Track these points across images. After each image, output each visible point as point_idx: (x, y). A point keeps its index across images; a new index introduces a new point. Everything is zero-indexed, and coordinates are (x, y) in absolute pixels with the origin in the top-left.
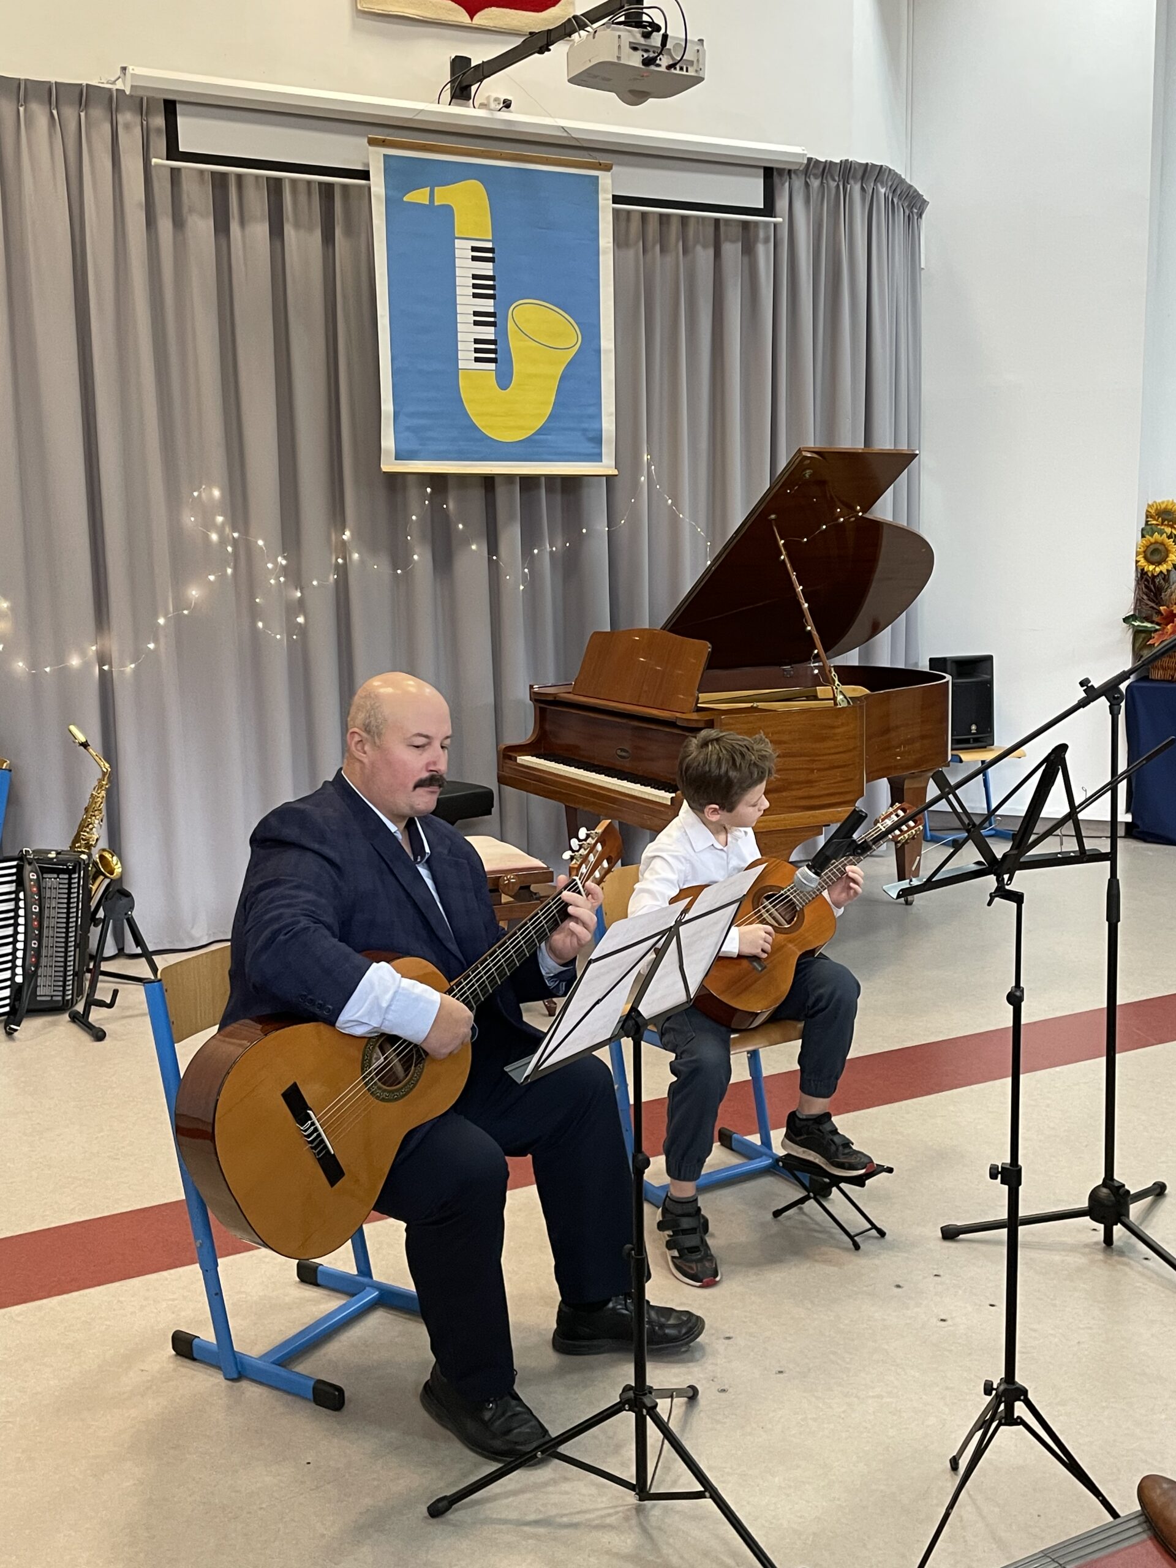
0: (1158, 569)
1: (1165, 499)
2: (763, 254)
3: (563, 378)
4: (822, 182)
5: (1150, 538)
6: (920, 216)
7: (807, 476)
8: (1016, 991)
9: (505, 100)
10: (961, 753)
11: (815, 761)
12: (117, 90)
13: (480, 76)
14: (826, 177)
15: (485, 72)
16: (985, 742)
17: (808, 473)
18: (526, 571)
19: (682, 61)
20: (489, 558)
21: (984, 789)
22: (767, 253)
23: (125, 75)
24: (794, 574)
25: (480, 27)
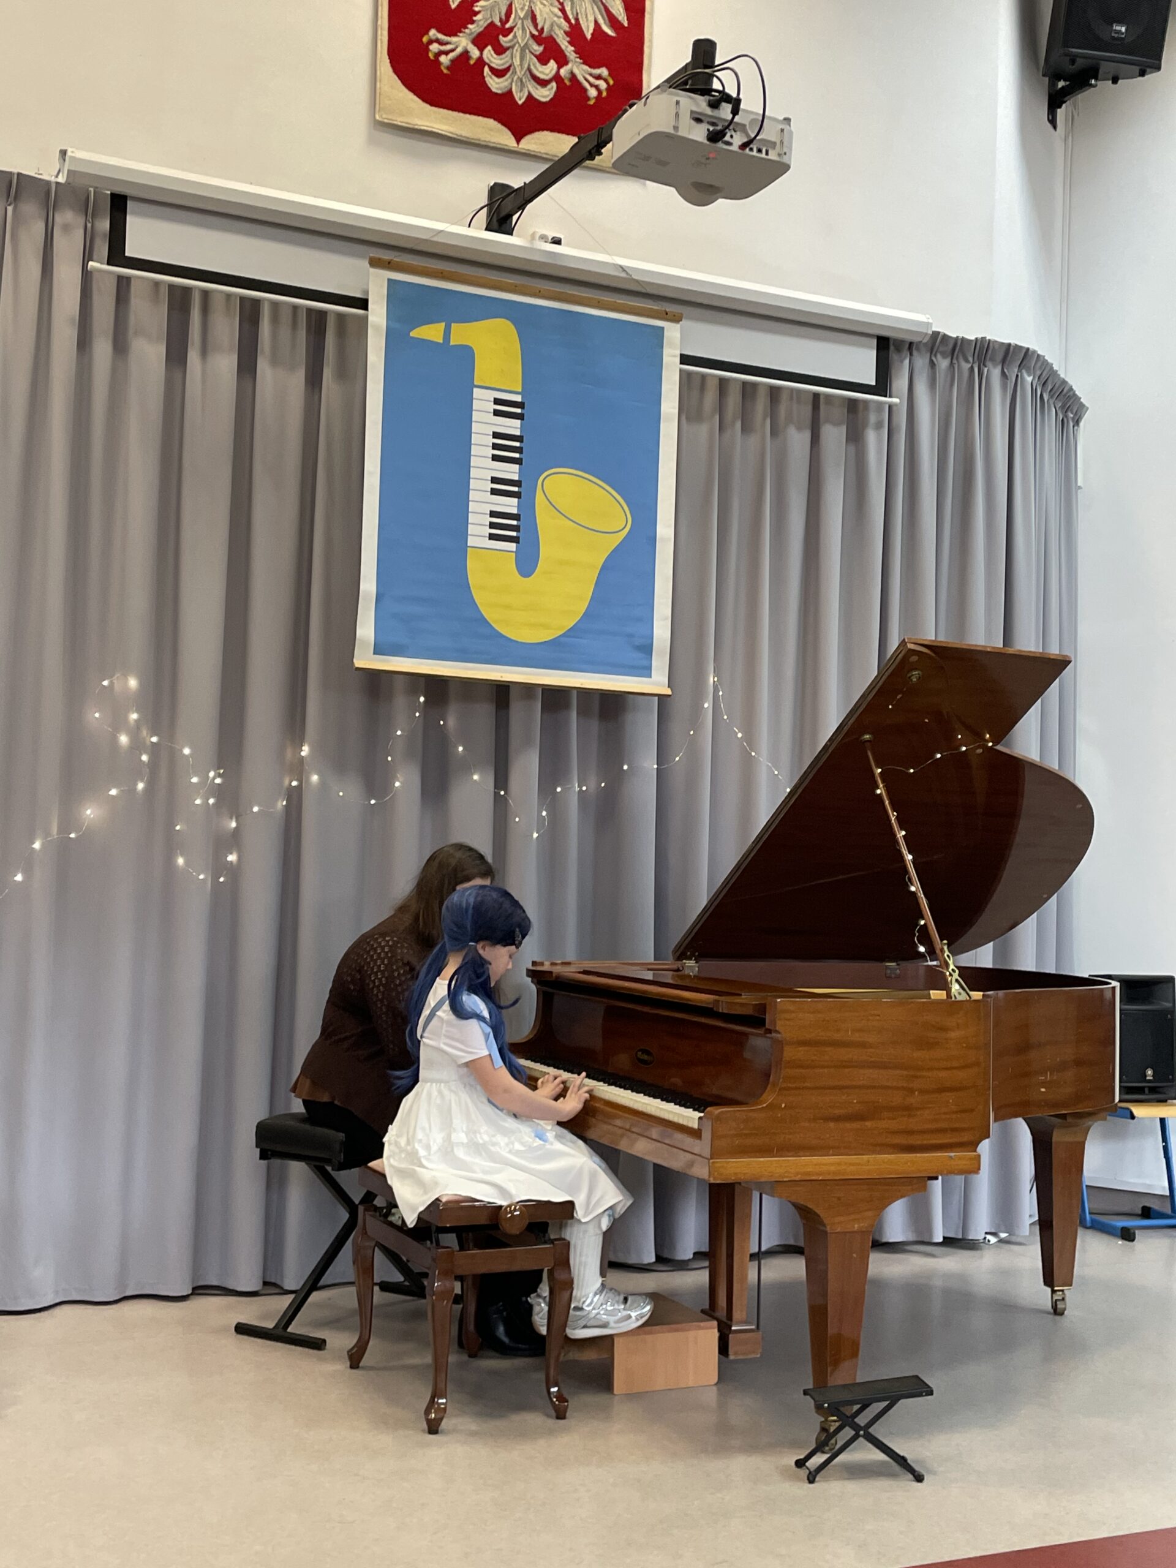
2: (874, 442)
3: (604, 568)
4: (951, 362)
6: (1077, 423)
7: (915, 681)
9: (553, 238)
10: (1133, 1106)
11: (917, 1077)
12: (57, 183)
13: (520, 201)
14: (957, 355)
15: (527, 195)
16: (1165, 1093)
17: (915, 675)
18: (544, 813)
19: (759, 140)
20: (495, 792)
21: (1164, 1160)
22: (880, 441)
23: (64, 160)
24: (894, 815)
25: (528, 152)
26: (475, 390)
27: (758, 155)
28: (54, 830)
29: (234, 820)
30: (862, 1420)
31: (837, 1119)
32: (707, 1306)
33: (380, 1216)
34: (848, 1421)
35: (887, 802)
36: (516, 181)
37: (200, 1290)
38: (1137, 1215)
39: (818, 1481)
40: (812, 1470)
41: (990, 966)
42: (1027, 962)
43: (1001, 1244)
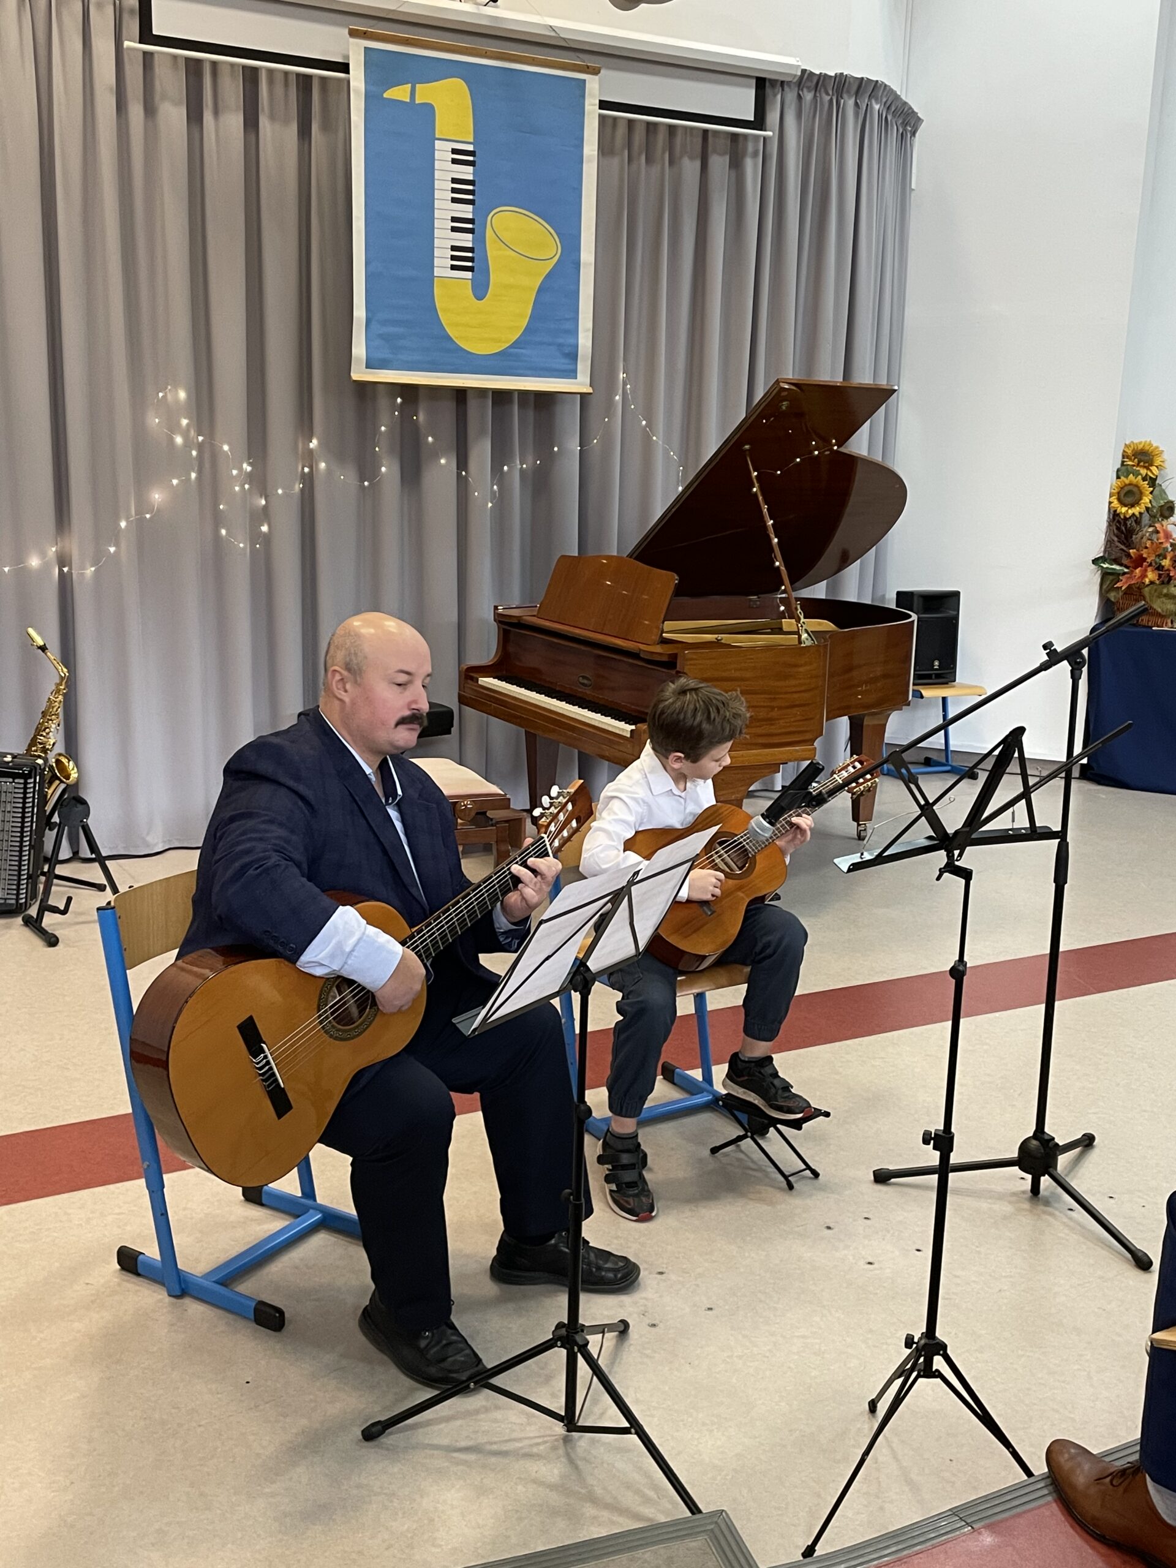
0: (1130, 512)
1: (1143, 440)
2: (751, 168)
3: (541, 290)
4: (815, 96)
5: (1125, 479)
6: (914, 134)
7: (784, 408)
8: (959, 966)
10: (923, 689)
14: (820, 90)
16: (948, 679)
17: (785, 405)
18: (495, 487)
20: (458, 473)
22: (755, 165)
24: (765, 508)
26: (436, 142)
28: (134, 512)
29: (264, 499)
35: (760, 497)
38: (921, 764)
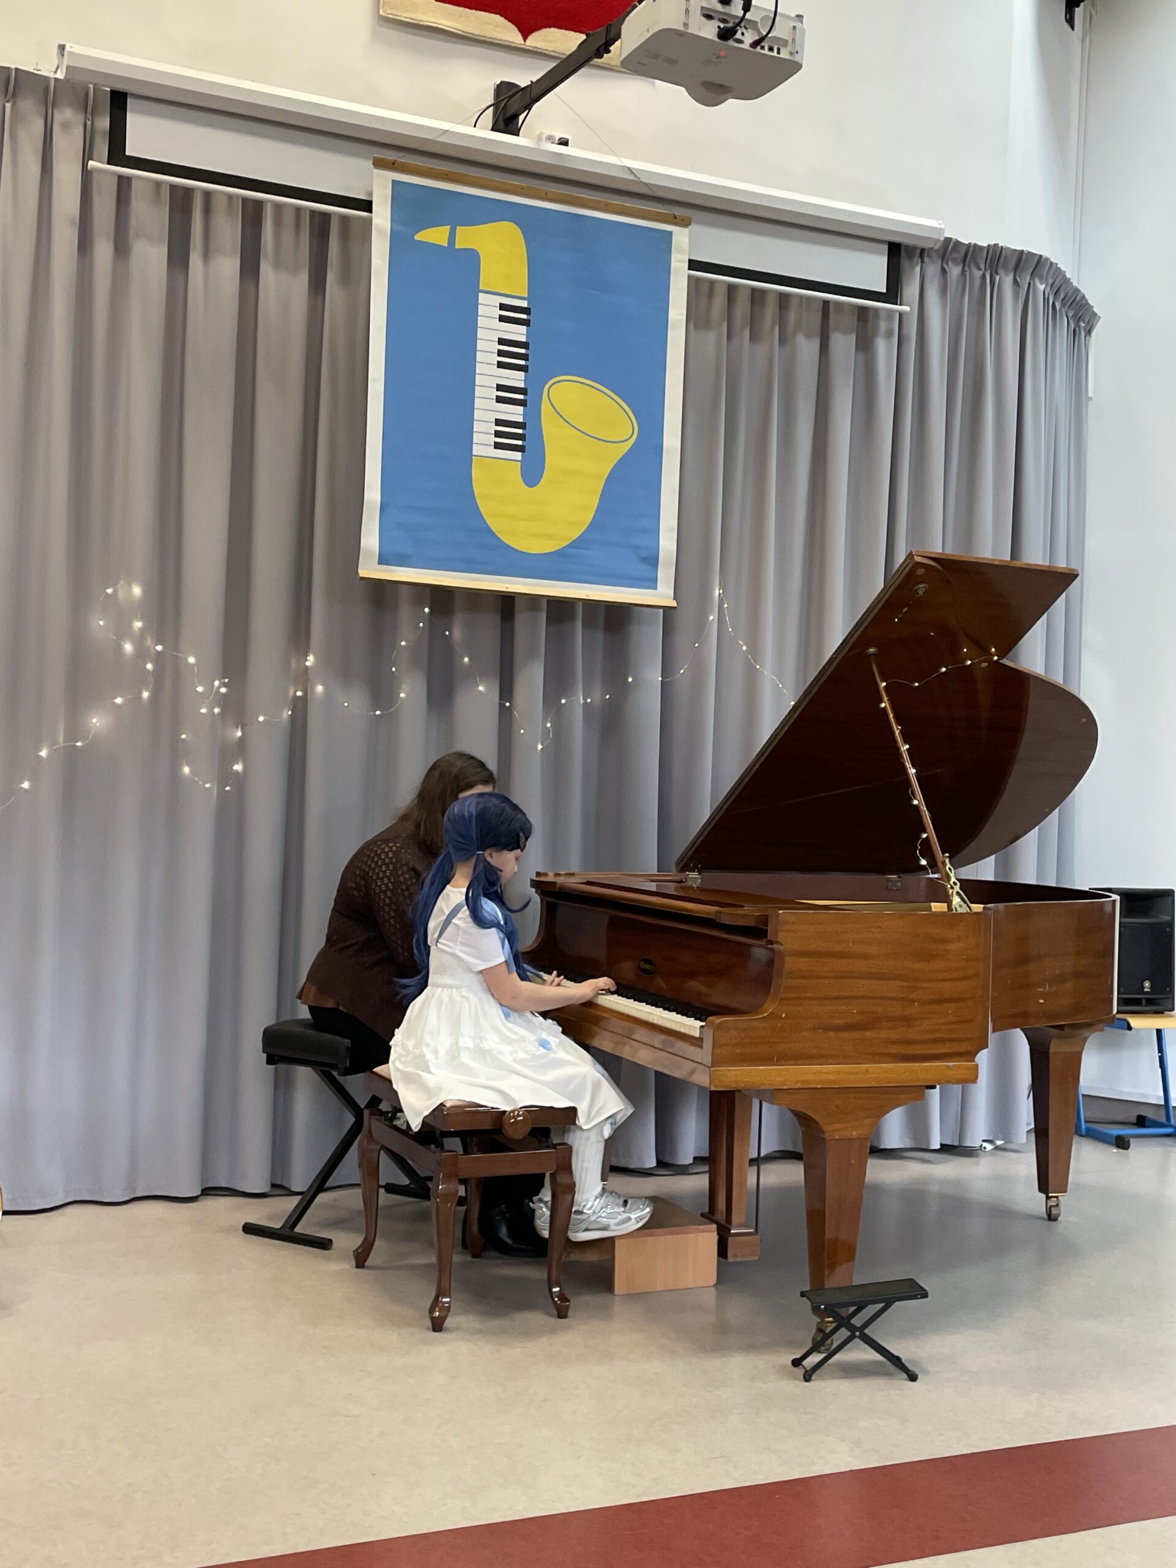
2: (884, 351)
3: (611, 479)
4: (963, 270)
6: (1089, 332)
7: (921, 593)
9: (560, 139)
10: (1130, 1017)
11: (918, 988)
12: (56, 79)
13: (528, 100)
14: (969, 263)
15: (533, 95)
16: (1162, 1006)
17: (922, 588)
18: (549, 725)
19: (770, 37)
20: (500, 704)
21: (1160, 1070)
22: (889, 348)
23: (63, 55)
24: (898, 729)
25: (535, 50)
26: (480, 294)
27: (771, 53)
28: (61, 739)
29: (239, 730)
30: (857, 1321)
31: (838, 1029)
32: (706, 1210)
33: (385, 1120)
34: (844, 1322)
35: (891, 716)
36: (523, 79)
37: (208, 1191)
38: (1134, 1124)
39: (815, 1380)
40: (808, 1369)
41: (992, 879)
42: (1028, 875)
43: (996, 1152)
